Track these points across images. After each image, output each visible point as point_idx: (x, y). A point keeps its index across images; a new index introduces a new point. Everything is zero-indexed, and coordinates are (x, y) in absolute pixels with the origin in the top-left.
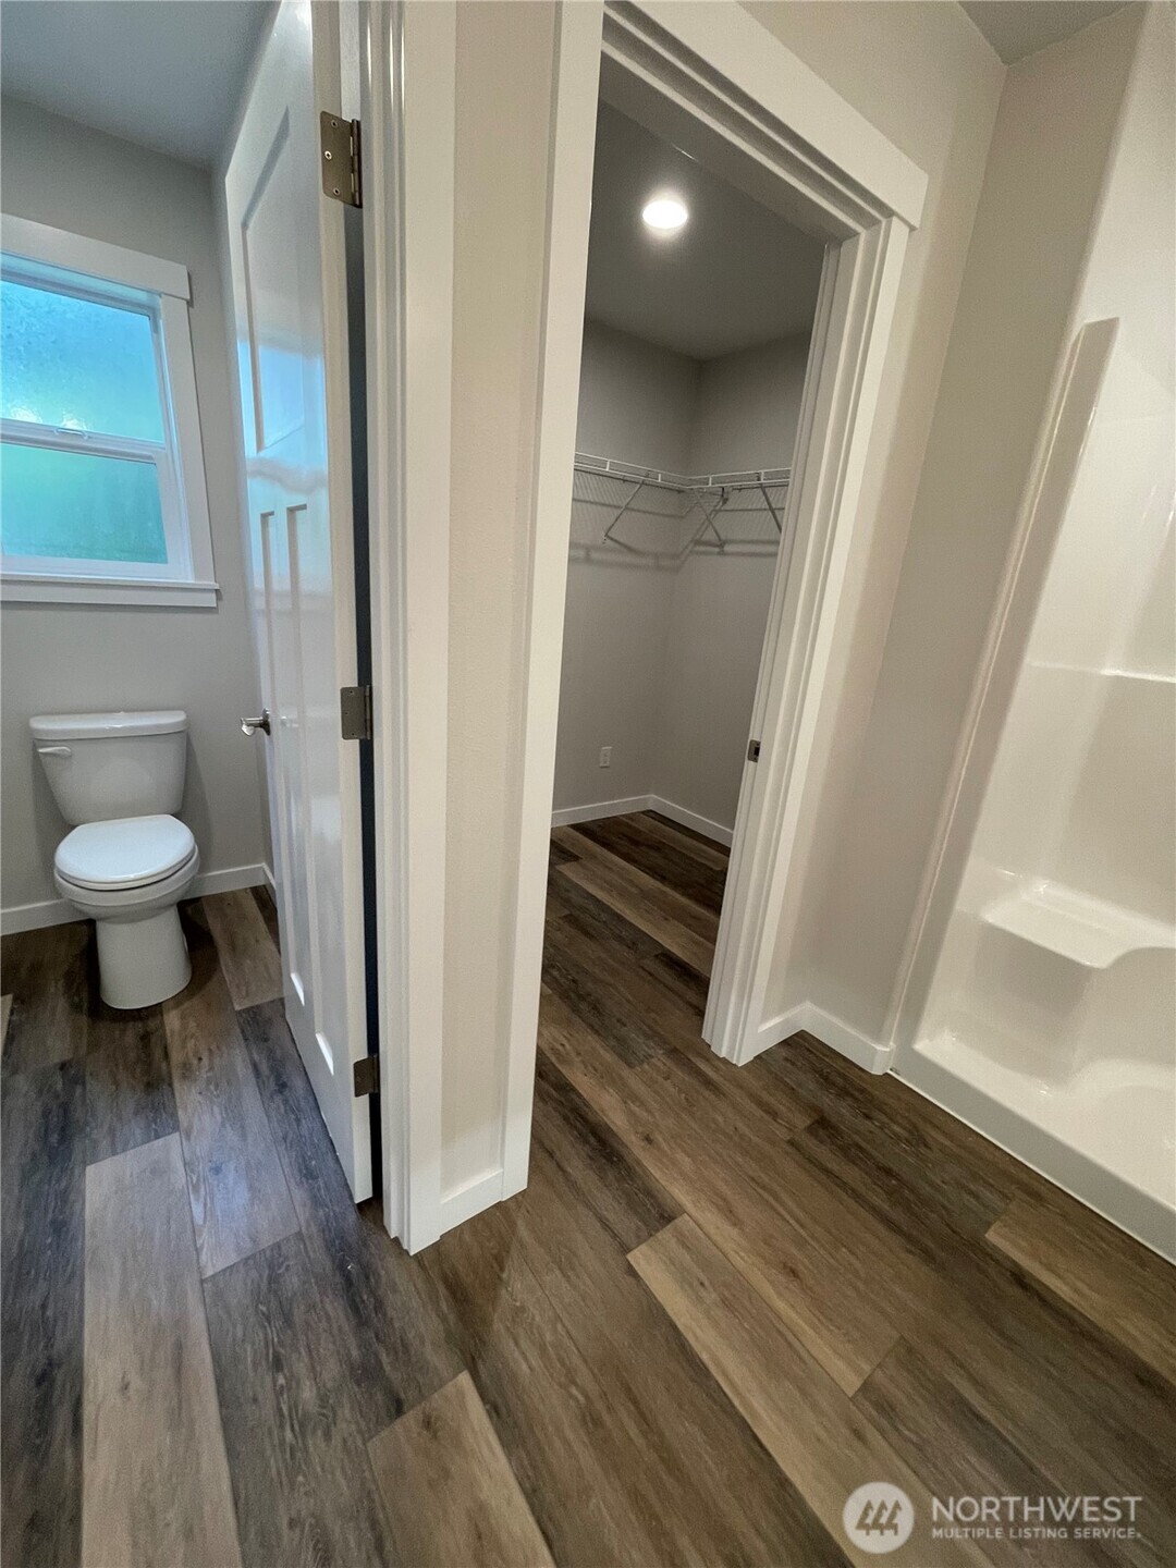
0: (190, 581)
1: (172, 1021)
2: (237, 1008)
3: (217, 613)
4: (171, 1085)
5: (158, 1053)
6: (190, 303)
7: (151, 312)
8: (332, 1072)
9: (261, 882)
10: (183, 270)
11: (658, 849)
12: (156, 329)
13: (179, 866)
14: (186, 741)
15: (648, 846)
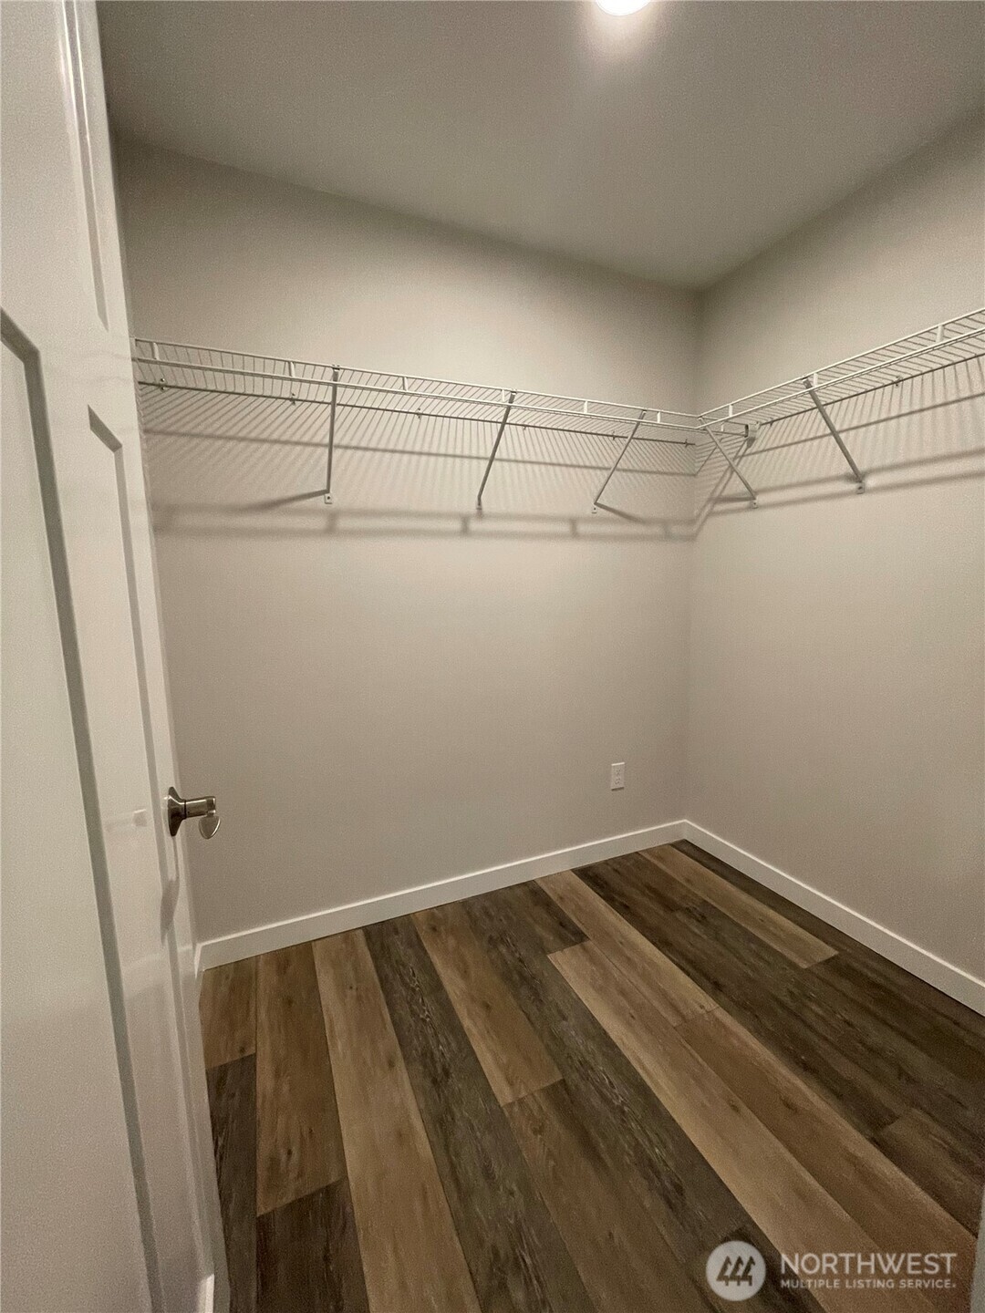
11: (702, 919)
15: (688, 912)
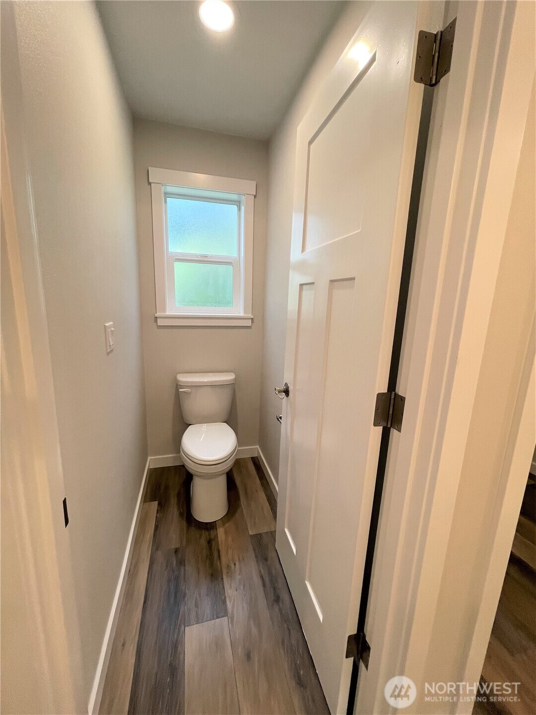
0: (242, 314)
1: (221, 532)
2: (251, 533)
3: (251, 328)
4: (222, 579)
5: (216, 555)
6: (255, 197)
7: (238, 203)
8: (322, 622)
9: (256, 455)
10: (254, 183)
12: (239, 209)
13: (230, 455)
14: (233, 388)
